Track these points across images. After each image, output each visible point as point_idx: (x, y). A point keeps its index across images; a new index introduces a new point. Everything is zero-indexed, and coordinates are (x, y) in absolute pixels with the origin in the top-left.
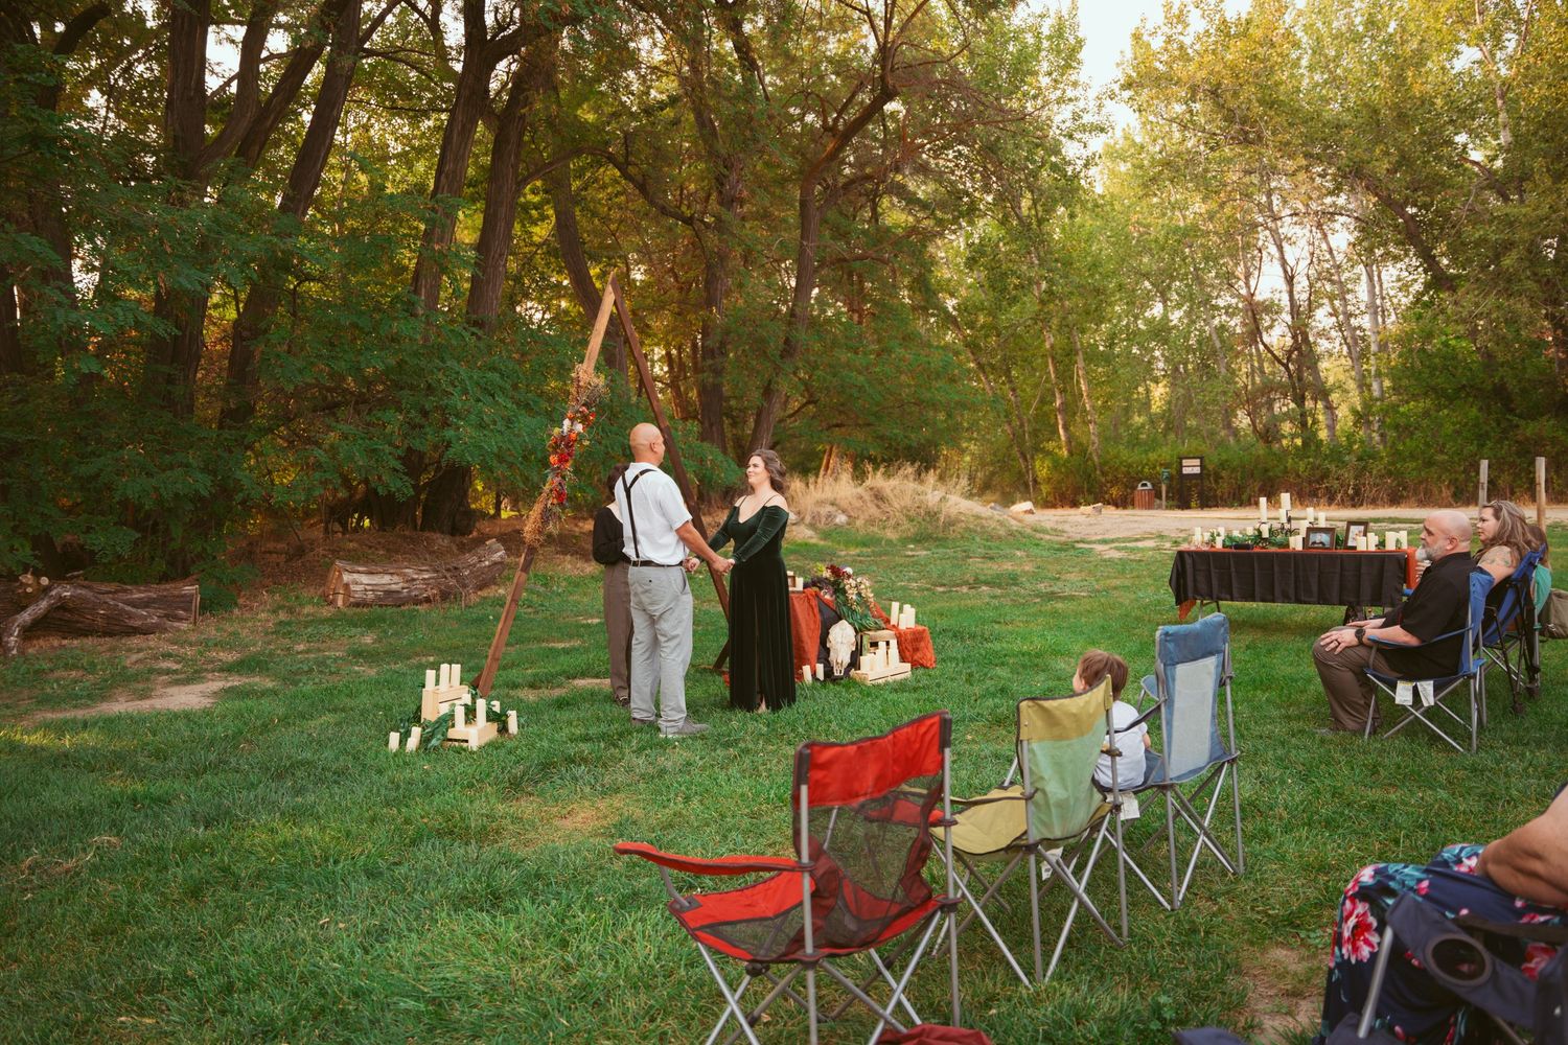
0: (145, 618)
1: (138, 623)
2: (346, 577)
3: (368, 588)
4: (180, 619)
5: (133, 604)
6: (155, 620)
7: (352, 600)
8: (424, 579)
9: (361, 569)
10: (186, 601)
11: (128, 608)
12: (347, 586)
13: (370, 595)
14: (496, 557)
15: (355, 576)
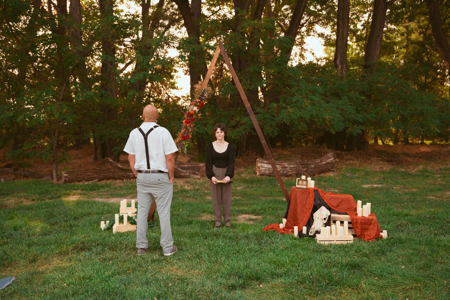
0: (185, 173)
1: (183, 174)
2: (259, 165)
3: (267, 169)
4: (196, 174)
5: (183, 168)
6: (188, 174)
7: (260, 173)
8: (290, 167)
9: (265, 162)
10: (199, 169)
11: (180, 169)
12: (259, 167)
13: (267, 172)
14: (329, 161)
15: (263, 164)
